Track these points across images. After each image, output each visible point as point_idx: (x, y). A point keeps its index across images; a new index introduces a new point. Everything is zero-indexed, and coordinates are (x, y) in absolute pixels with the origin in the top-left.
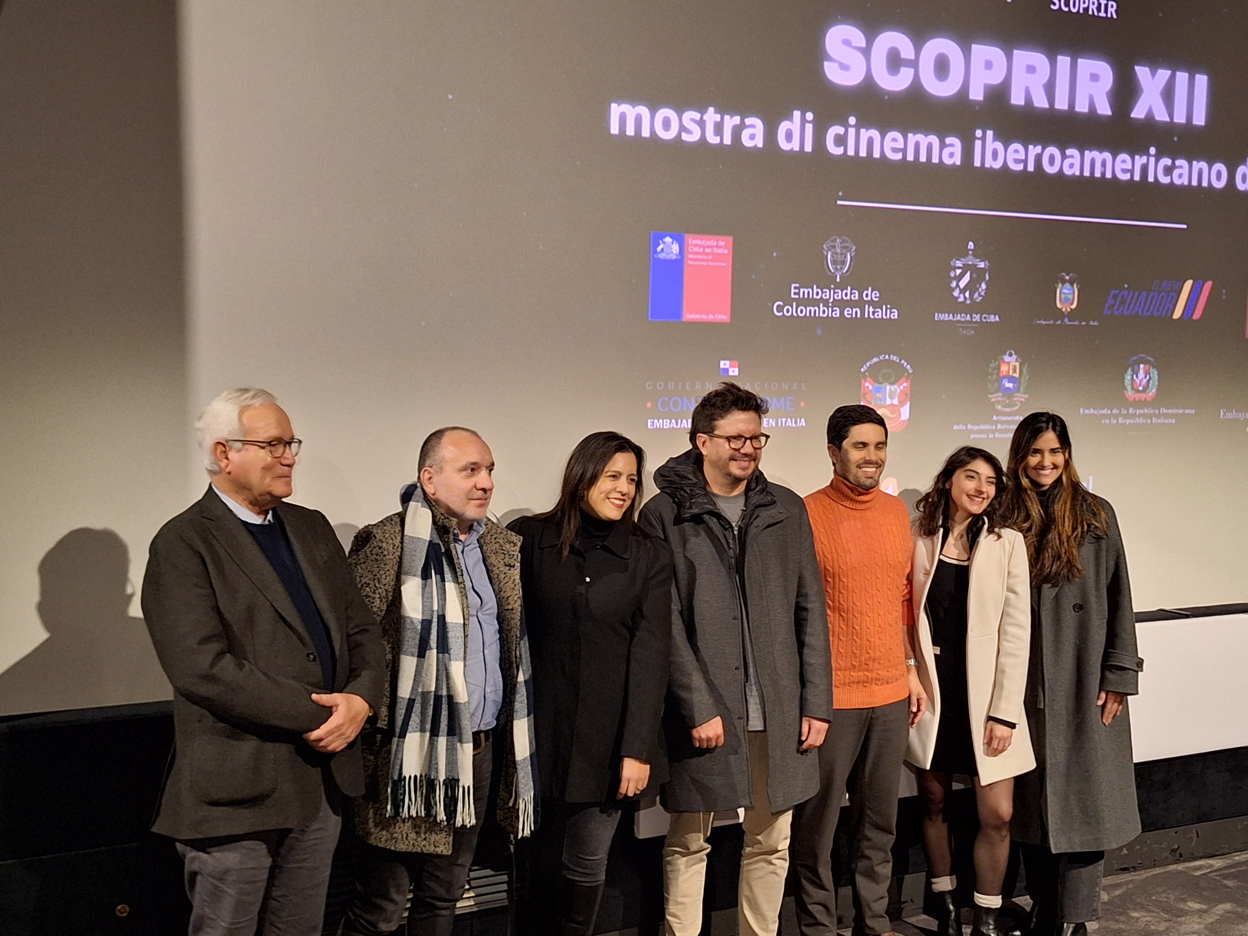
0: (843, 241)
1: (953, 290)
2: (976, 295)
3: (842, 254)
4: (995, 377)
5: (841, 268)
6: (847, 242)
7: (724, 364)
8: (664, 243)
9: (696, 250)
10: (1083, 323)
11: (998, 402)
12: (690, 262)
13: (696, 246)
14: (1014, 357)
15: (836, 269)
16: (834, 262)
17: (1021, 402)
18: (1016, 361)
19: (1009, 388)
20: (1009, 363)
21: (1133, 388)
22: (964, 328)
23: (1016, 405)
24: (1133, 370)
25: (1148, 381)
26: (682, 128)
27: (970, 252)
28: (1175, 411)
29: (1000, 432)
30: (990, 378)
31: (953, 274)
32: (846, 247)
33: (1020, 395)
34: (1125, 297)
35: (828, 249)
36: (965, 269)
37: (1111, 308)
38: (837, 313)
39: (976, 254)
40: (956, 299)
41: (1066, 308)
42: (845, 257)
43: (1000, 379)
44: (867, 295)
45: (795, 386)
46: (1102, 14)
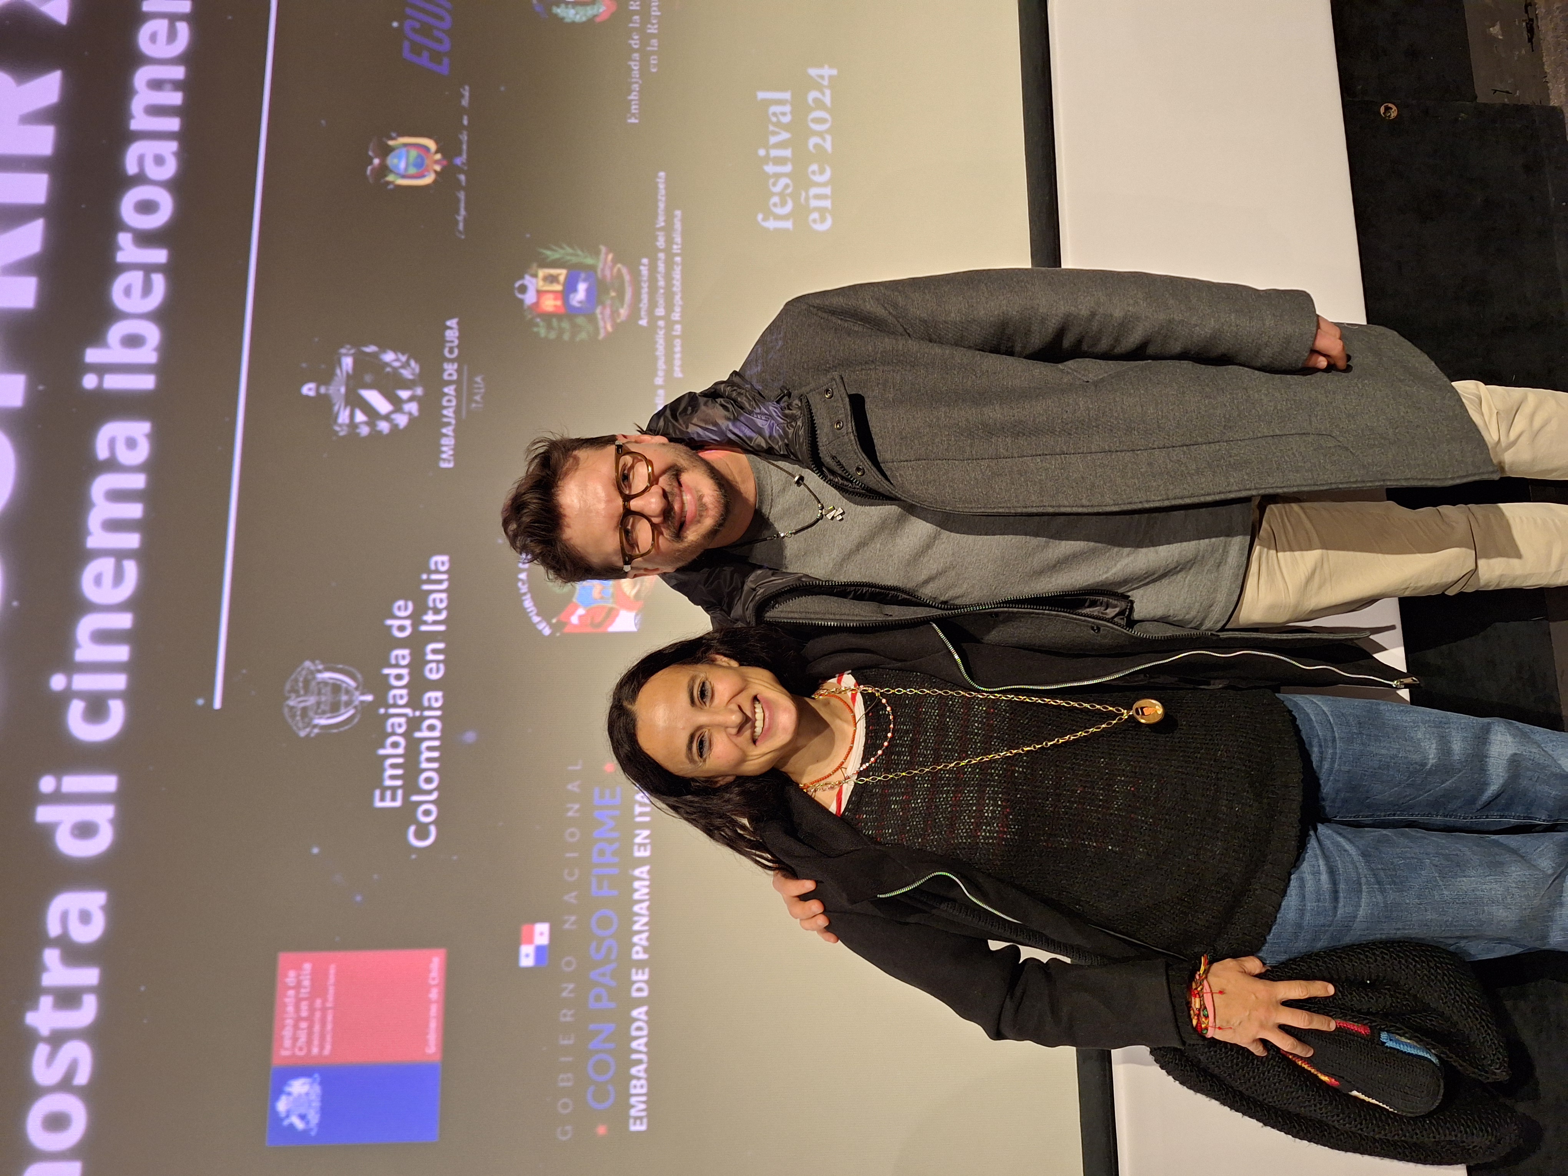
0: (294, 690)
1: (395, 427)
2: (406, 374)
3: (319, 693)
4: (565, 325)
5: (347, 692)
6: (296, 681)
7: (527, 957)
9: (303, 1038)
10: (464, 121)
11: (615, 313)
12: (327, 1051)
14: (528, 280)
15: (348, 704)
16: (335, 708)
17: (615, 261)
18: (535, 276)
19: (588, 291)
20: (540, 293)
23: (620, 275)
26: (65, 1085)
27: (323, 390)
29: (669, 308)
30: (566, 337)
31: (365, 431)
32: (307, 683)
33: (600, 266)
34: (417, 25)
35: (309, 724)
36: (355, 402)
37: (436, 57)
38: (434, 697)
39: (325, 377)
40: (412, 420)
41: (435, 163)
42: (325, 683)
43: (569, 312)
44: (402, 628)
45: (574, 787)
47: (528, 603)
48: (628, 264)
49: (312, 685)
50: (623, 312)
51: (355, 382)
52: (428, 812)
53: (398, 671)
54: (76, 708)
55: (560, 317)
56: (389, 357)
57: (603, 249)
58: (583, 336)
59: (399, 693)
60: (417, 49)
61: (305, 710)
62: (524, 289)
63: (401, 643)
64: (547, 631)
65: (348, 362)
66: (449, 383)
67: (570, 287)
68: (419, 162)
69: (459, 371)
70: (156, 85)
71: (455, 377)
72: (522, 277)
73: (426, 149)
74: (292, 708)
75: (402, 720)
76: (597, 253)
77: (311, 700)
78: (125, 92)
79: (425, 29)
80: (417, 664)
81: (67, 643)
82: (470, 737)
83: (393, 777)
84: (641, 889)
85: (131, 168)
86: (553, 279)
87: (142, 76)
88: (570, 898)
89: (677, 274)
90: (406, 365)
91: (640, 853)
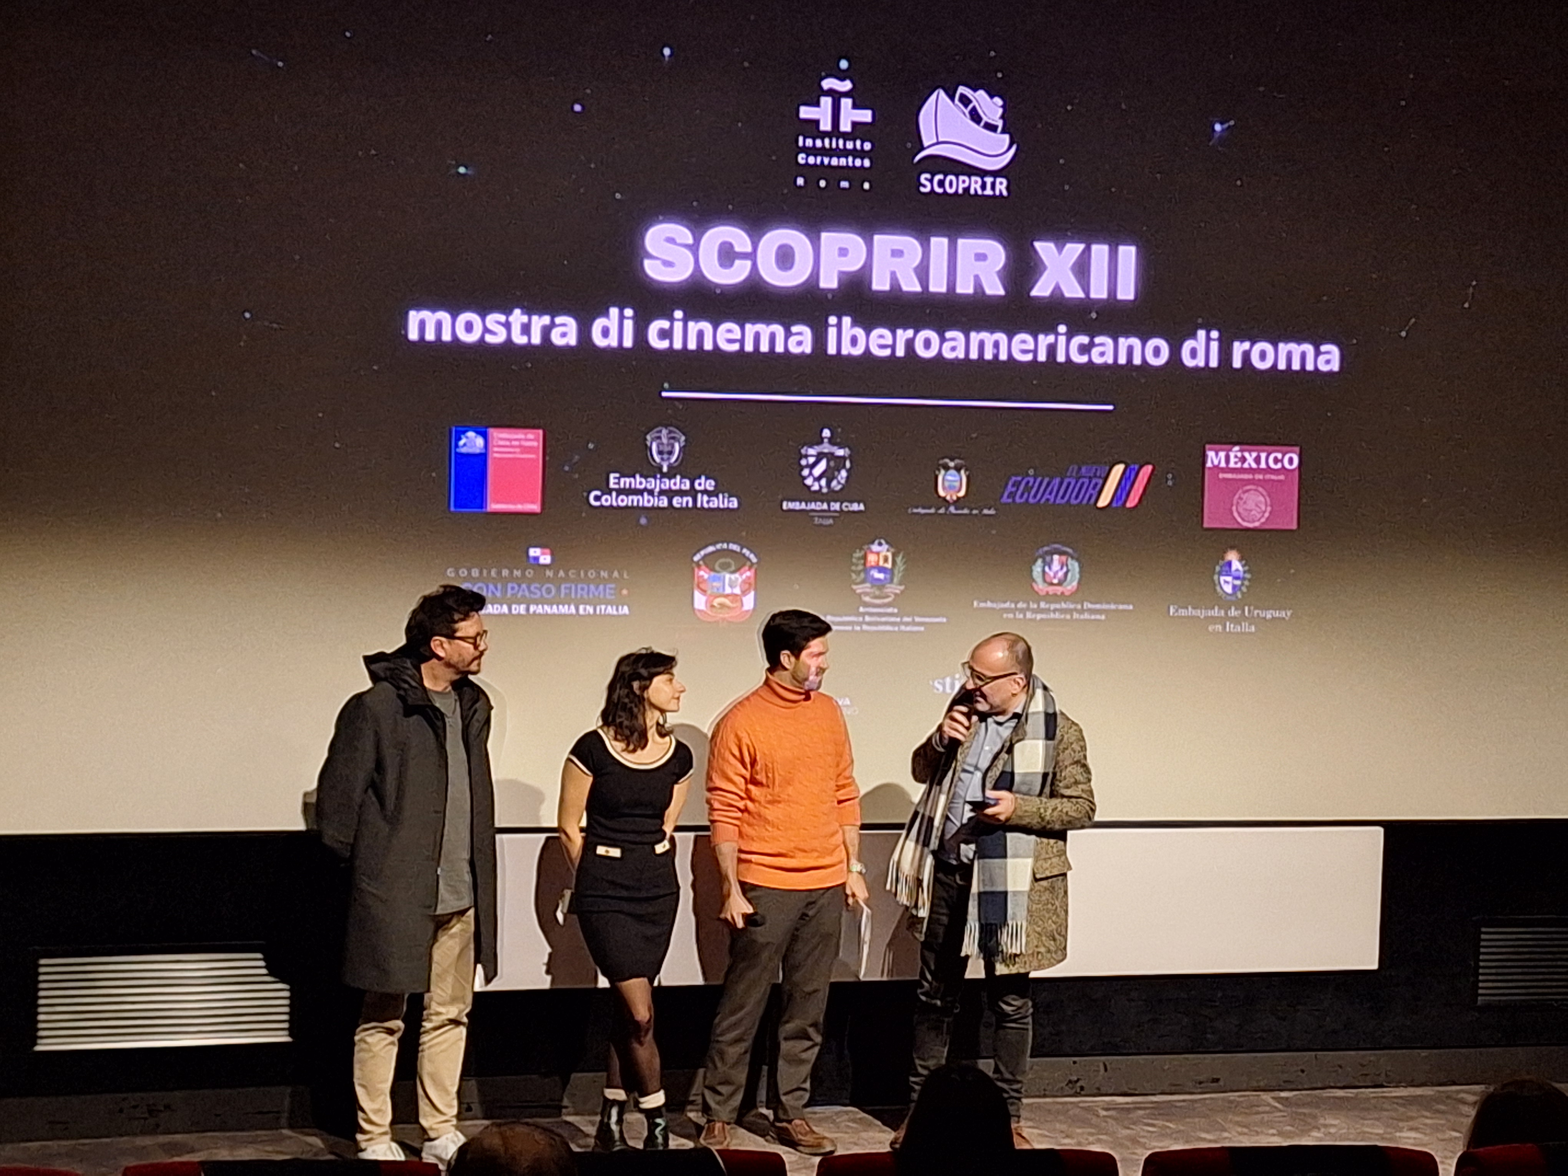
0: (670, 432)
1: (805, 478)
2: (834, 483)
3: (668, 445)
4: (860, 567)
5: (669, 459)
6: (675, 432)
7: (534, 552)
8: (467, 437)
9: (503, 443)
11: (866, 594)
13: (501, 439)
14: (885, 547)
15: (662, 459)
16: (660, 453)
17: (896, 594)
18: (888, 550)
19: (879, 580)
20: (878, 553)
21: (1044, 580)
22: (819, 517)
23: (888, 597)
24: (1044, 562)
25: (1066, 574)
27: (826, 440)
28: (1105, 606)
29: (869, 623)
30: (853, 568)
31: (803, 462)
32: (673, 438)
33: (893, 586)
34: (1030, 484)
35: (653, 440)
36: (819, 457)
37: (1012, 495)
38: (664, 502)
39: (832, 441)
40: (809, 487)
41: (951, 497)
42: (673, 446)
43: (866, 570)
44: (700, 484)
45: (616, 574)
46: (988, 192)
47: (711, 549)
48: (894, 600)
49: (672, 441)
50: (867, 599)
51: (830, 456)
52: (606, 500)
53: (678, 483)
54: (665, 324)
55: (865, 564)
56: (844, 473)
57: (902, 588)
58: (854, 576)
59: (667, 484)
60: (1017, 484)
61: (659, 438)
62: (880, 544)
63: (692, 484)
64: (696, 559)
65: (840, 452)
66: (829, 506)
67: (881, 570)
68: (951, 487)
69: (835, 511)
70: (996, 345)
71: (832, 509)
72: (887, 543)
73: (959, 490)
74: (660, 431)
75: (653, 486)
76: (900, 584)
77: (665, 440)
78: (992, 329)
79: (1028, 488)
80: (681, 493)
81: (698, 318)
82: (643, 521)
83: (625, 483)
84: (564, 609)
85: (949, 334)
86: (886, 560)
87: (1001, 337)
88: (561, 573)
90: (839, 483)
91: (581, 607)
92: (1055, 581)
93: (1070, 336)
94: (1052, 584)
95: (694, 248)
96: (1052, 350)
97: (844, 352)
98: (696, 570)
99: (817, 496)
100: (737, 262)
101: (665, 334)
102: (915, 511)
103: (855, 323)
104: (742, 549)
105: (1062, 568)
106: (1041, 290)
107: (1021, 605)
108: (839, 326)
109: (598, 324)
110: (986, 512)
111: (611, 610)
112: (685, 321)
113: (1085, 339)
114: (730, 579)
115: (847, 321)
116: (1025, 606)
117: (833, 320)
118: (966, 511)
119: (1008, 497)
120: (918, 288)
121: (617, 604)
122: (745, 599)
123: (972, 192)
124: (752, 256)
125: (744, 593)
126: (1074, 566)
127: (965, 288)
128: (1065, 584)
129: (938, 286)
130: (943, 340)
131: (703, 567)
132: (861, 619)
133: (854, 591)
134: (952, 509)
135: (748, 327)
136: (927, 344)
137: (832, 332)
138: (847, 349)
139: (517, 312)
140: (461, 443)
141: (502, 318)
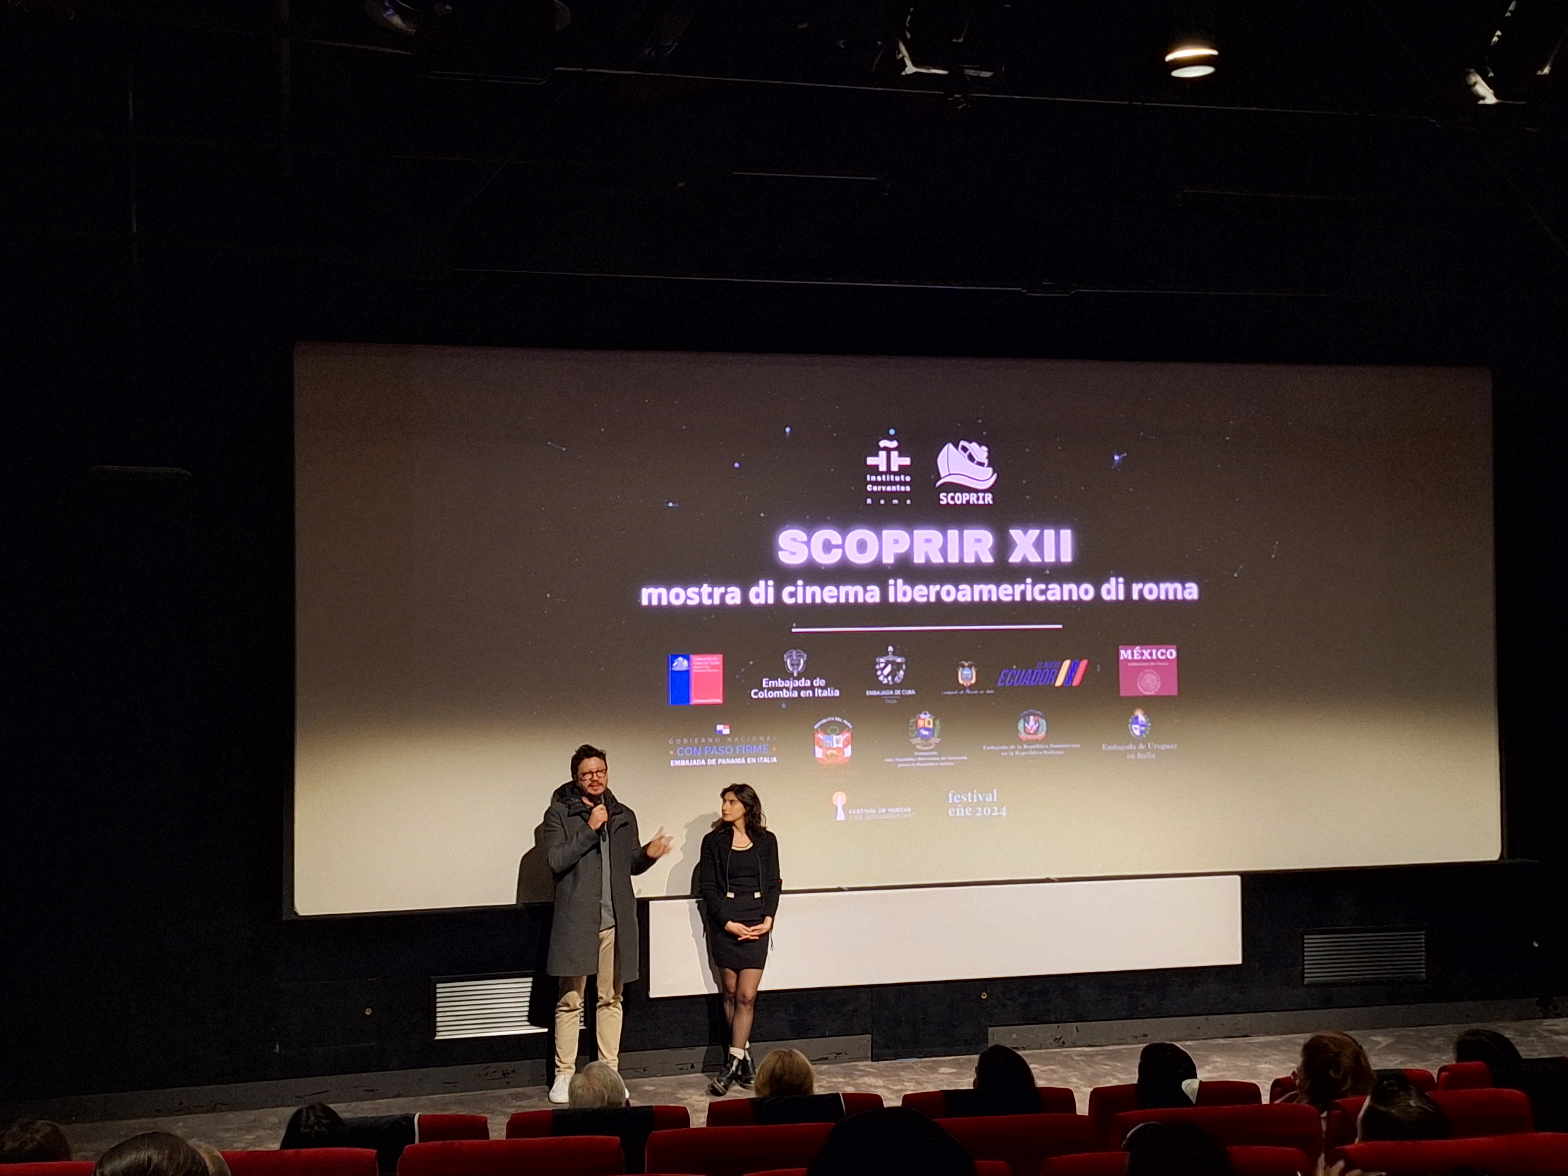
0: (798, 652)
1: (879, 676)
2: (896, 679)
3: (797, 660)
4: (914, 728)
5: (797, 668)
6: (800, 652)
7: (719, 727)
8: (678, 661)
9: (699, 663)
10: (982, 692)
11: (918, 744)
12: (695, 671)
13: (697, 661)
14: (928, 715)
15: (794, 669)
16: (792, 665)
17: (936, 744)
19: (925, 736)
20: (924, 719)
21: (1025, 732)
22: (888, 699)
23: (931, 745)
24: (1024, 720)
25: (1038, 728)
26: (687, 598)
27: (890, 653)
28: (1063, 746)
29: (921, 762)
30: (910, 729)
31: (877, 667)
32: (800, 656)
33: (934, 739)
34: (1014, 674)
35: (788, 658)
36: (887, 663)
37: (1004, 681)
38: (796, 694)
39: (894, 654)
40: (881, 682)
41: (967, 684)
42: (800, 661)
43: (918, 729)
44: (816, 683)
45: (768, 738)
46: (981, 502)
47: (824, 721)
48: (935, 748)
49: (799, 658)
50: (918, 747)
51: (893, 663)
52: (761, 695)
53: (803, 682)
54: (792, 589)
55: (916, 726)
56: (902, 673)
57: (939, 739)
58: (910, 733)
59: (797, 683)
60: (1006, 675)
61: (791, 656)
62: (925, 714)
63: (812, 683)
64: (816, 727)
65: (899, 660)
66: (894, 692)
67: (927, 729)
68: (967, 678)
69: (898, 695)
70: (990, 592)
71: (896, 694)
72: (930, 713)
73: (971, 679)
74: (792, 652)
75: (788, 685)
76: (939, 737)
77: (795, 657)
78: (987, 582)
79: (1013, 677)
80: (805, 688)
81: (811, 584)
82: (784, 706)
83: (772, 684)
84: (738, 761)
85: (961, 587)
86: (929, 723)
87: (993, 587)
88: (736, 739)
89: (933, 764)
90: (899, 678)
91: (748, 759)
92: (1032, 732)
93: (1034, 584)
94: (1030, 734)
95: (808, 543)
96: (1023, 593)
97: (899, 600)
98: (816, 734)
99: (887, 687)
100: (834, 550)
101: (793, 595)
102: (945, 693)
103: (905, 583)
104: (843, 720)
105: (1035, 724)
106: (1015, 558)
107: (1012, 747)
108: (895, 585)
109: (753, 591)
110: (988, 692)
111: (766, 760)
112: (804, 587)
113: (1043, 586)
114: (836, 739)
115: (900, 582)
116: (1014, 747)
117: (891, 582)
118: (976, 692)
119: (1001, 682)
120: (941, 561)
121: (770, 756)
122: (845, 750)
123: (971, 502)
124: (842, 546)
125: (845, 746)
126: (1043, 722)
127: (969, 559)
128: (1038, 733)
129: (953, 559)
130: (958, 590)
131: (820, 732)
132: (916, 760)
133: (911, 743)
134: (968, 691)
135: (841, 588)
136: (948, 593)
137: (891, 589)
138: (900, 599)
139: (705, 586)
140: (675, 664)
141: (696, 590)
